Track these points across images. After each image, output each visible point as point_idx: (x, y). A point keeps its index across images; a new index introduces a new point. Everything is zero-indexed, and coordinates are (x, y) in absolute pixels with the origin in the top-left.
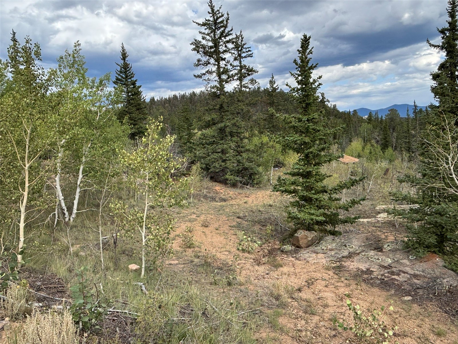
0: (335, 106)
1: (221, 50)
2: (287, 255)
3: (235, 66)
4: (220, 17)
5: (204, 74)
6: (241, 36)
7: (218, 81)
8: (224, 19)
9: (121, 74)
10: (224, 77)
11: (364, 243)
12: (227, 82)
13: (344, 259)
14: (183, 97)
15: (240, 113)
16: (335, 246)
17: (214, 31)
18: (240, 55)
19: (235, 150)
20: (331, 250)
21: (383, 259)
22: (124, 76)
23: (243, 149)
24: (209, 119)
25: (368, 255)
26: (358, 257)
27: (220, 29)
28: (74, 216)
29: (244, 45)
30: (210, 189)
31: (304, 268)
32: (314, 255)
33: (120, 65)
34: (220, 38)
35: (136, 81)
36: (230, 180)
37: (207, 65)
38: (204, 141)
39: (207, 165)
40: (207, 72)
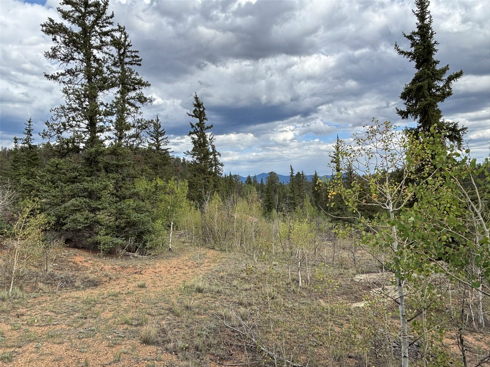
1: (94, 44)
5: (63, 75)
7: (86, 85)
29: (128, 46)
34: (92, 26)
37: (68, 61)
39: (59, 217)
40: (68, 71)
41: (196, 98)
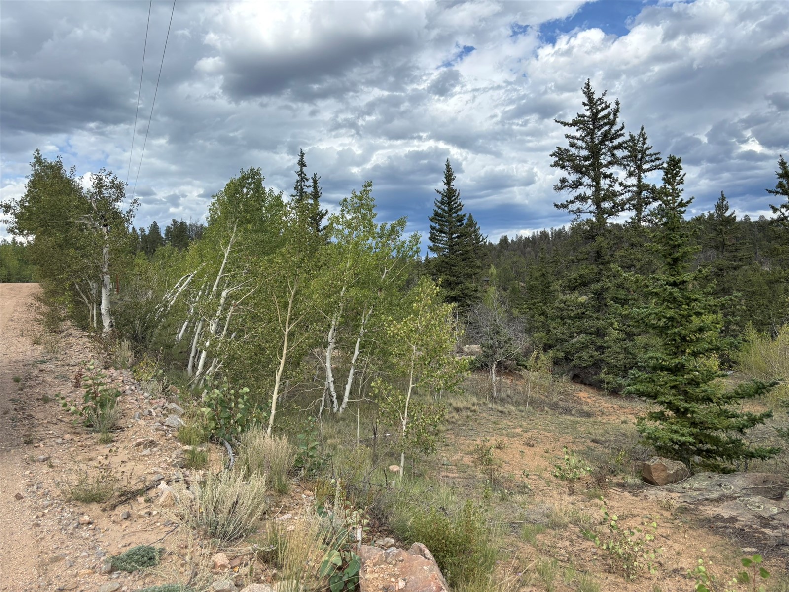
1: (604, 162)
3: (629, 187)
4: (603, 109)
5: (572, 202)
6: (643, 135)
7: (594, 213)
8: (611, 111)
9: (443, 207)
10: (606, 205)
12: (611, 213)
13: (706, 502)
14: (559, 234)
16: (707, 485)
17: (591, 133)
18: (639, 168)
19: (621, 330)
20: (697, 489)
21: (767, 507)
22: (446, 208)
24: (576, 275)
25: (748, 501)
26: (731, 503)
27: (602, 128)
28: (344, 406)
29: (648, 149)
30: (568, 395)
32: (664, 493)
33: (442, 192)
34: (602, 142)
35: (464, 215)
36: (608, 383)
37: (577, 188)
38: (565, 313)
39: (567, 353)
40: (577, 198)
41: (783, 164)
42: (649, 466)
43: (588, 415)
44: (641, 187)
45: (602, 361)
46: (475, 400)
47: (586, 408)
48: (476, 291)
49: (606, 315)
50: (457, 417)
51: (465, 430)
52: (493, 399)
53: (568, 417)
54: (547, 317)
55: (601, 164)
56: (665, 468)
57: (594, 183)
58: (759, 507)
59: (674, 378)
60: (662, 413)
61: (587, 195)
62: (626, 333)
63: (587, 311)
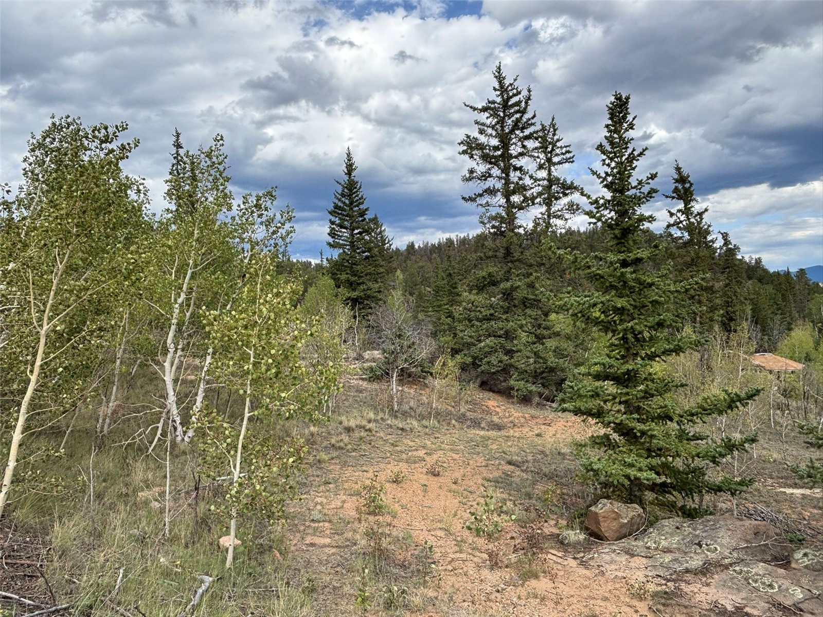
0: (759, 261)
1: (514, 153)
2: (566, 551)
3: (539, 180)
4: (514, 95)
5: (481, 195)
6: (554, 126)
7: (504, 207)
8: (522, 99)
9: (343, 199)
10: (516, 199)
11: (747, 541)
12: (521, 208)
13: (689, 577)
14: (464, 242)
15: (543, 264)
16: (678, 543)
17: (502, 122)
18: (549, 160)
19: (531, 333)
20: (667, 551)
21: (784, 587)
22: (347, 202)
23: (545, 332)
24: (484, 274)
25: (748, 572)
26: (723, 576)
27: (513, 116)
28: (191, 433)
29: (558, 140)
30: (477, 404)
31: (586, 587)
32: (623, 558)
33: (343, 183)
34: (512, 132)
35: (367, 210)
36: (517, 390)
37: (485, 180)
38: (473, 314)
39: (475, 358)
40: (486, 191)
41: (678, 169)
42: (596, 513)
43: (499, 428)
44: (552, 181)
45: (511, 365)
46: (371, 415)
47: (495, 419)
48: (380, 292)
49: (516, 316)
50: (346, 439)
51: (355, 457)
52: (394, 414)
53: (478, 432)
54: (453, 319)
55: (511, 155)
56: (618, 516)
57: (504, 175)
58: (771, 586)
59: (625, 390)
60: (607, 436)
61: (496, 188)
62: (536, 335)
63: (496, 312)
